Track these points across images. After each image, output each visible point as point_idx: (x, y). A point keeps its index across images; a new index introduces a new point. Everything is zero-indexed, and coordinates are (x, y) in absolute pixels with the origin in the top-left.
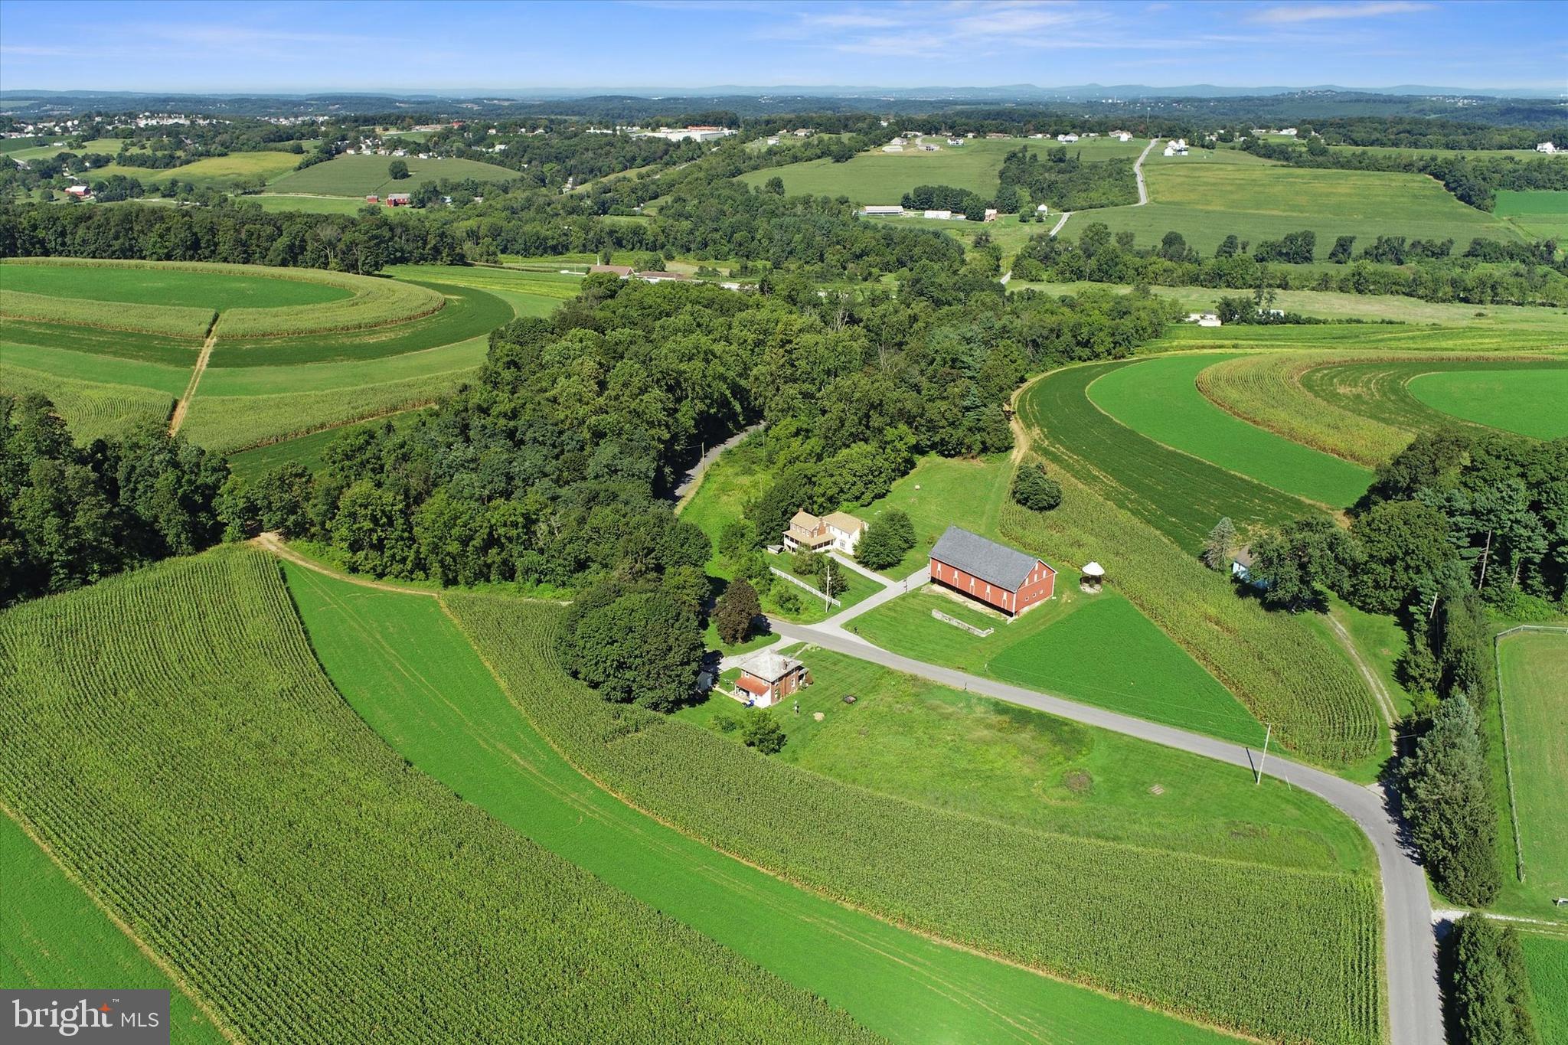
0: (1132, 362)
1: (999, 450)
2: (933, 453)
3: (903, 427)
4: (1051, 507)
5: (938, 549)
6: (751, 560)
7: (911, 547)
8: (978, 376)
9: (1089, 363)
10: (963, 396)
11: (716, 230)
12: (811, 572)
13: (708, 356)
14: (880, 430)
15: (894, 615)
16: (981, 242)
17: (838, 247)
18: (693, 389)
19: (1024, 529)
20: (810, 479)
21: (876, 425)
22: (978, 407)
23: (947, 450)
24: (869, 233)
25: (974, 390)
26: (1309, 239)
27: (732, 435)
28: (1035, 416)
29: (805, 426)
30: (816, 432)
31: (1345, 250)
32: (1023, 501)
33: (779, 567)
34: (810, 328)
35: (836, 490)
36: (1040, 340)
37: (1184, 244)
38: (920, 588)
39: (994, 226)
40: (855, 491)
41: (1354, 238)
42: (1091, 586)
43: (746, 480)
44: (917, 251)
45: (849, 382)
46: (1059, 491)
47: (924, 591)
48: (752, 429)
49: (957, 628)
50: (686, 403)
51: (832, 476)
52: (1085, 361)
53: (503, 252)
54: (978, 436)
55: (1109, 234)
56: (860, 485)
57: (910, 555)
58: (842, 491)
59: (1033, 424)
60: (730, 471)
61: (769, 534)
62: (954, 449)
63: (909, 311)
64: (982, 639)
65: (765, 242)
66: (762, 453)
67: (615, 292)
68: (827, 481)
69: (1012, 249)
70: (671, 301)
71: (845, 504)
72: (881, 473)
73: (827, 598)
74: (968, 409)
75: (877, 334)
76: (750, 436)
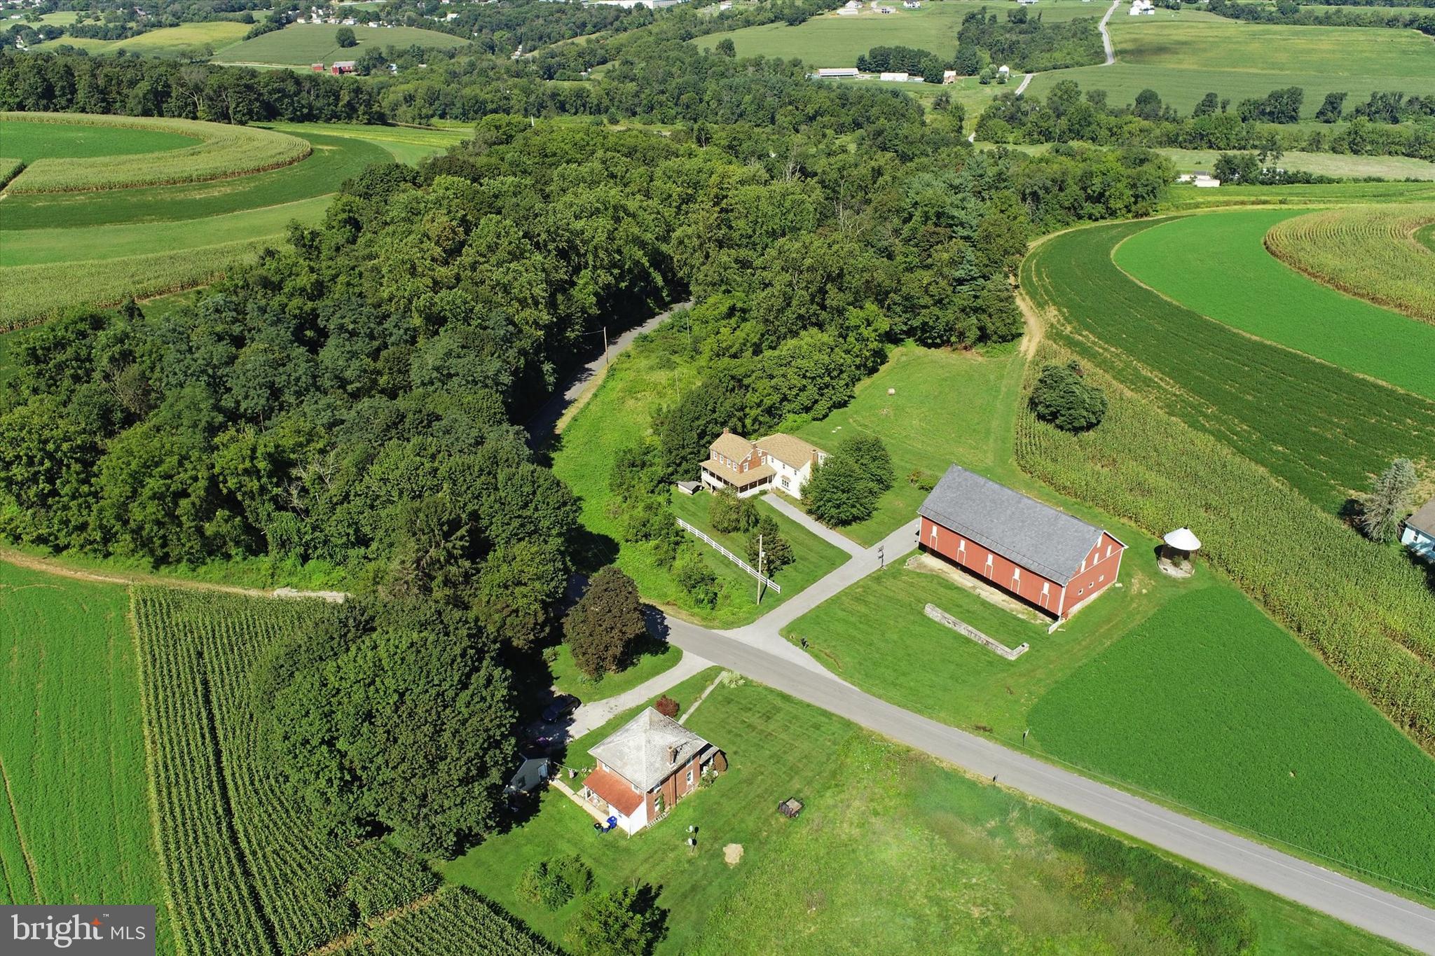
0: (1159, 221)
1: (1004, 339)
2: (910, 342)
3: (871, 307)
4: (1090, 426)
5: (932, 502)
6: (649, 508)
7: (888, 488)
8: (975, 235)
9: (1101, 223)
10: (953, 263)
11: (663, 92)
12: (737, 529)
13: (618, 213)
14: (840, 312)
15: (863, 609)
16: (941, 103)
17: (790, 107)
18: (596, 256)
19: (1055, 460)
20: (740, 381)
21: (835, 303)
22: (974, 279)
23: (929, 337)
24: (823, 93)
25: (970, 254)
26: (1295, 96)
27: (653, 315)
28: (1047, 291)
29: (739, 305)
30: (754, 313)
31: (1335, 108)
32: (1050, 417)
33: (692, 517)
34: (753, 180)
35: (776, 398)
36: (1041, 193)
37: (1160, 102)
38: (903, 560)
39: (954, 88)
40: (804, 398)
41: (1345, 94)
42: (1176, 565)
43: (662, 376)
44: (874, 111)
45: (798, 245)
46: (1103, 403)
47: (910, 565)
48: (677, 307)
49: (968, 641)
50: (586, 274)
51: (771, 377)
52: (1096, 220)
53: (442, 116)
54: (973, 320)
55: (1079, 93)
56: (812, 390)
57: (887, 501)
58: (785, 398)
59: (1046, 303)
60: (643, 363)
61: (679, 465)
62: (941, 337)
63: (873, 163)
64: (1011, 664)
65: (714, 104)
66: (686, 338)
67: (511, 137)
68: (763, 385)
69: (974, 111)
70: (582, 148)
71: (791, 416)
72: (842, 372)
73: (761, 578)
74: (960, 282)
75: (834, 191)
76: (674, 316)
